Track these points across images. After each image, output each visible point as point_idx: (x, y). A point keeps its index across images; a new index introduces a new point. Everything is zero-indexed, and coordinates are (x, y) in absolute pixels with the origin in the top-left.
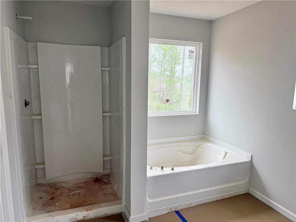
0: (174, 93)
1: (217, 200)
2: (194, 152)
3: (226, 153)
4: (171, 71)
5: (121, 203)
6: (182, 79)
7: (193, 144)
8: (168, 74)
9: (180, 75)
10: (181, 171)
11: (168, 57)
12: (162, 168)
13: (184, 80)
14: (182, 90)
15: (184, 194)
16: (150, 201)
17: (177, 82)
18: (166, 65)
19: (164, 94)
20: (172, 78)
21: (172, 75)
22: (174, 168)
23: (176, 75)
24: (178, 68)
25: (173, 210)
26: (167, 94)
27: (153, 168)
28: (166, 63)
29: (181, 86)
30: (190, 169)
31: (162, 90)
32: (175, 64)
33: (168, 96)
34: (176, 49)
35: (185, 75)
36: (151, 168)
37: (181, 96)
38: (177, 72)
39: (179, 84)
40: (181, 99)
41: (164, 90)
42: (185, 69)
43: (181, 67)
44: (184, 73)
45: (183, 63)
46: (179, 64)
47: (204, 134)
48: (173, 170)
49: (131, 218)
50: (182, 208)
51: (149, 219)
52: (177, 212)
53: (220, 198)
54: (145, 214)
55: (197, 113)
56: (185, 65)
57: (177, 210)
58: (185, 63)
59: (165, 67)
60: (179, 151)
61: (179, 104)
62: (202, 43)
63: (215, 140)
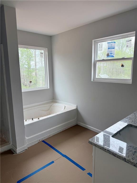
0: (31, 79)
1: (63, 131)
2: (49, 109)
3: (65, 107)
4: (28, 64)
5: (10, 144)
6: (36, 70)
7: (48, 105)
8: (26, 67)
9: (34, 67)
10: (43, 119)
11: (25, 56)
12: (33, 119)
13: (37, 70)
14: (37, 77)
15: (46, 131)
16: (28, 138)
17: (33, 72)
18: (24, 61)
19: (25, 80)
20: (29, 70)
21: (29, 67)
22: (40, 118)
23: (32, 67)
24: (33, 63)
25: (41, 140)
26: (27, 80)
27: (27, 120)
28: (24, 59)
29: (36, 74)
30: (48, 117)
31: (23, 77)
32: (30, 60)
33: (28, 81)
34: (30, 51)
35: (38, 67)
36: (26, 121)
37: (36, 80)
38: (32, 65)
39: (34, 73)
40: (37, 82)
41: (25, 77)
42: (37, 64)
43: (34, 62)
44: (37, 66)
45: (35, 60)
46: (33, 60)
47: (53, 99)
48: (39, 119)
49: (17, 149)
50: (46, 138)
51: (28, 148)
52: (43, 141)
53: (64, 130)
54: (25, 146)
55: (49, 88)
56: (37, 61)
57: (43, 140)
58: (36, 60)
59: (24, 62)
60: (40, 110)
61: (36, 86)
62: (47, 49)
63: (59, 101)
